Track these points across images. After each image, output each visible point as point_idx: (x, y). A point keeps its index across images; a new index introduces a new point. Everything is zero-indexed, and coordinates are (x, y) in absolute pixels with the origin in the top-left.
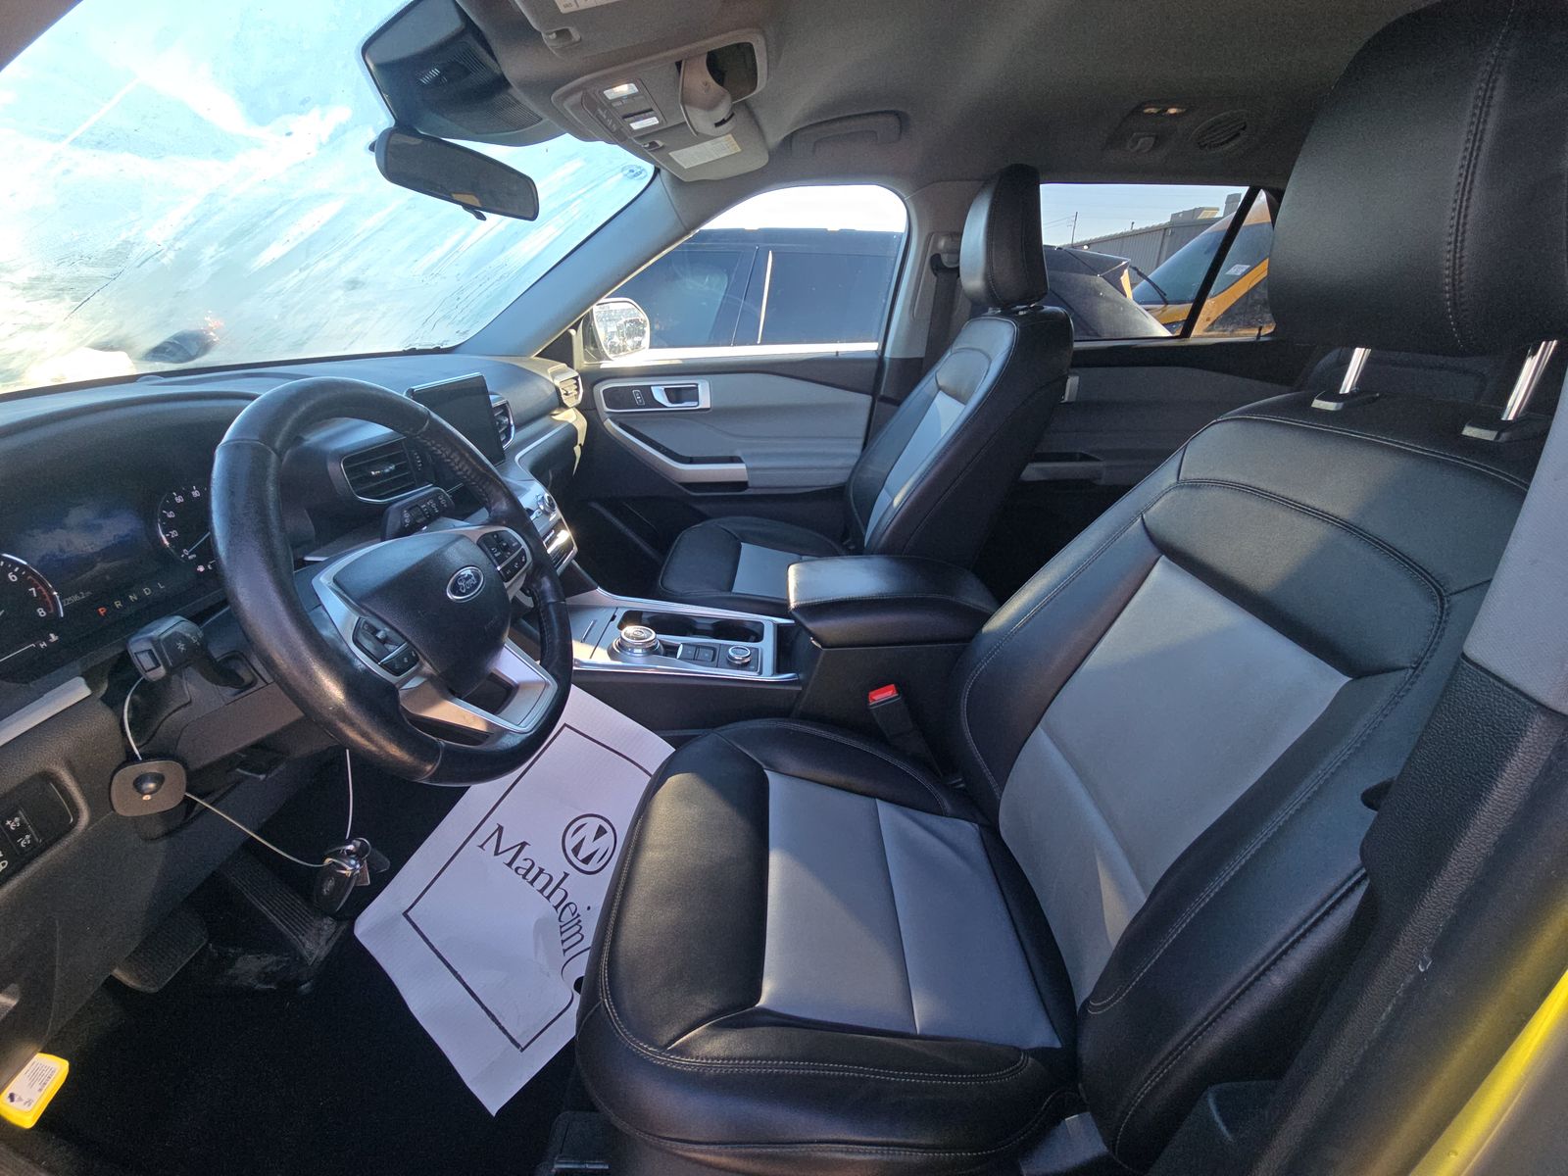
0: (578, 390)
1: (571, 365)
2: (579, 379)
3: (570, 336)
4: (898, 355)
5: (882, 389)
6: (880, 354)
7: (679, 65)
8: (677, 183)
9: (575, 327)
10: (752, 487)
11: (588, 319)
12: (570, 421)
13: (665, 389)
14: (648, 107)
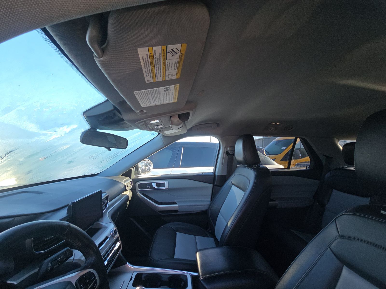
0: (131, 184)
1: (130, 178)
2: (132, 182)
3: (131, 170)
4: (220, 174)
5: (216, 183)
6: (214, 173)
7: (171, 117)
8: (164, 136)
9: (133, 168)
10: (180, 212)
11: (137, 166)
12: (127, 194)
13: (156, 183)
14: (161, 124)
